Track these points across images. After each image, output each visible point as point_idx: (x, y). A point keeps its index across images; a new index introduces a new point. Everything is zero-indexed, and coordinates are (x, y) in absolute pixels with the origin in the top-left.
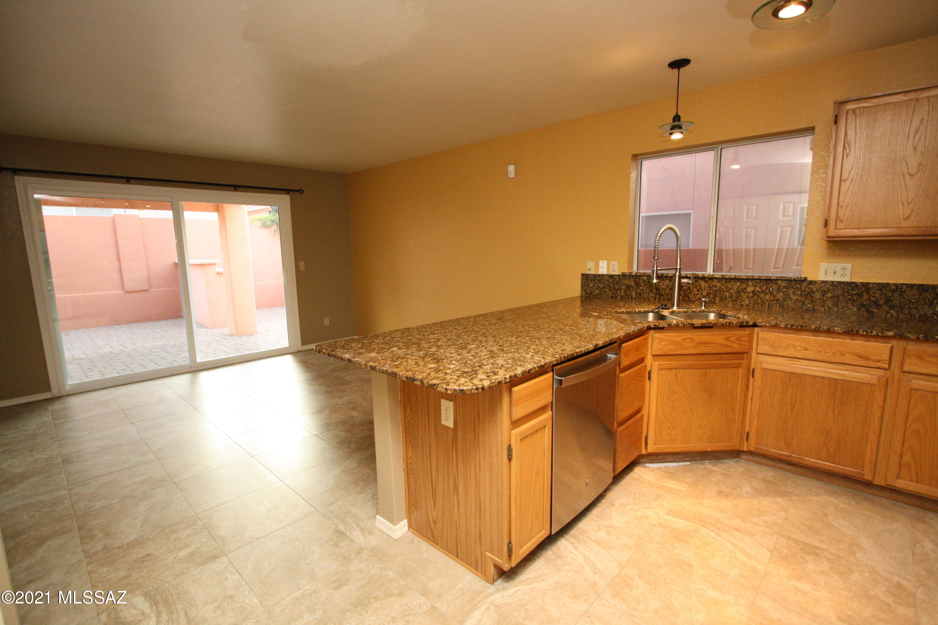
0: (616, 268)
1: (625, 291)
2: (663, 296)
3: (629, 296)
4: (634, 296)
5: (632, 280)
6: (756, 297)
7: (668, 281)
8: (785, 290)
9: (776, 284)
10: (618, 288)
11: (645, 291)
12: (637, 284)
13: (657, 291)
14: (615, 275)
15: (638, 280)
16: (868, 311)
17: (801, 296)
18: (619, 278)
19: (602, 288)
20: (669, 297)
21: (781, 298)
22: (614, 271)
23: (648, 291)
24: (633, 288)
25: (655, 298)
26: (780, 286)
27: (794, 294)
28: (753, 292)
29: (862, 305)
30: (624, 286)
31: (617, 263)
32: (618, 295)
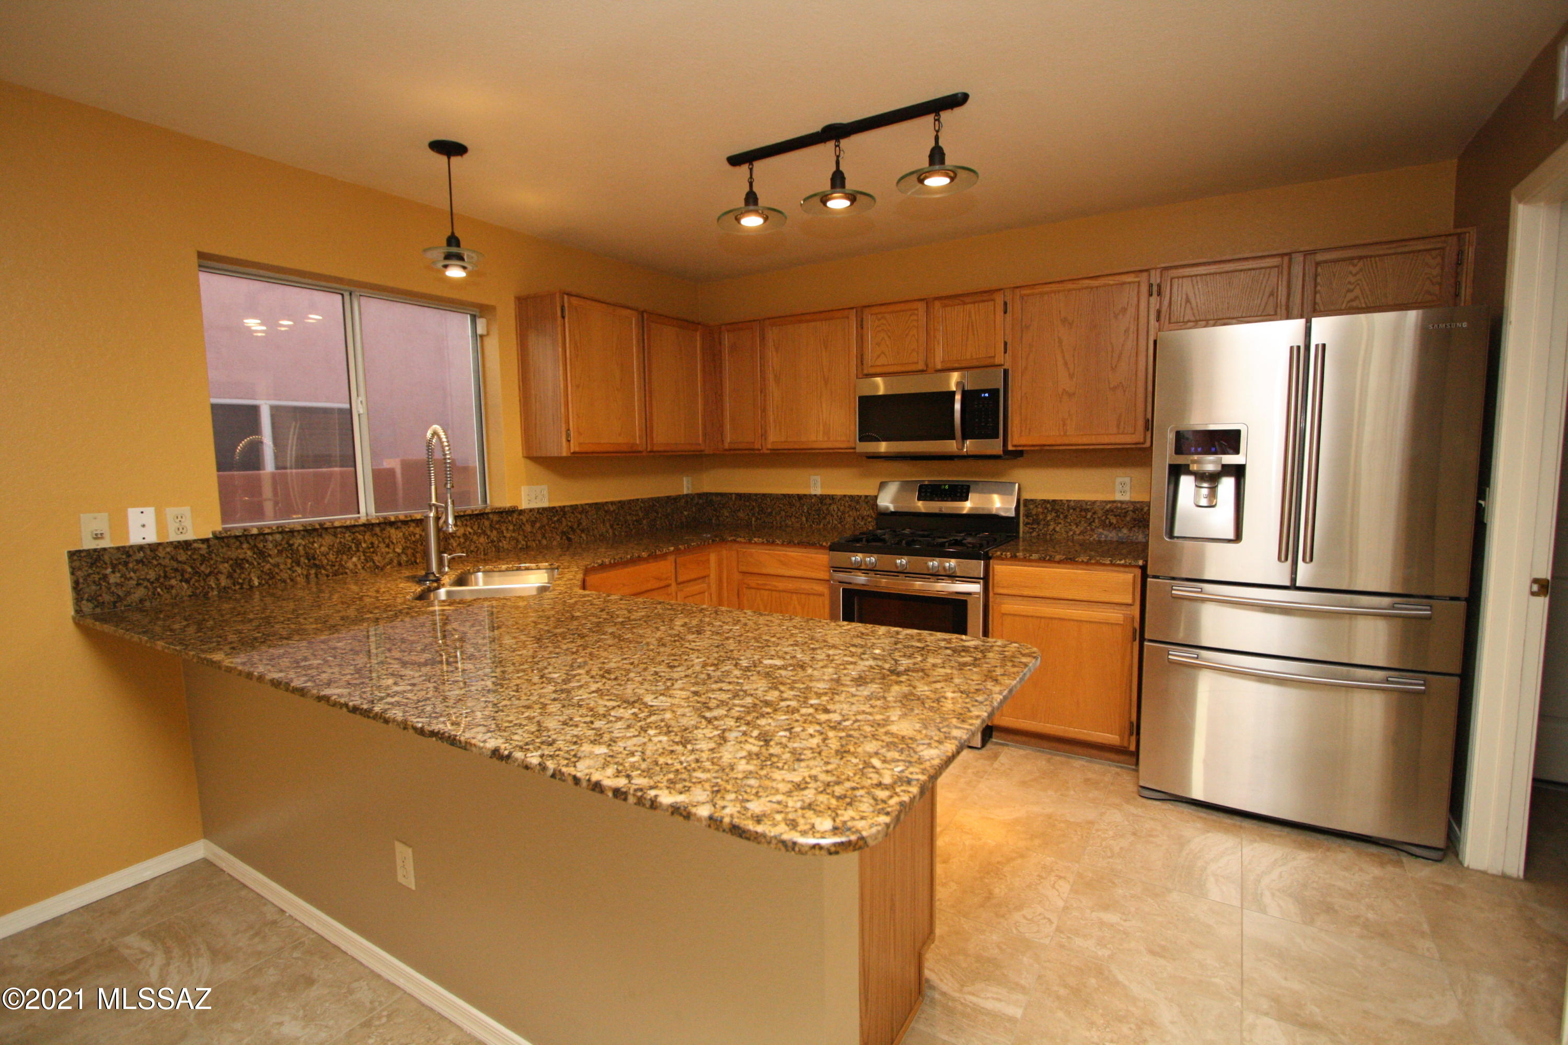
0: (188, 523)
1: (230, 576)
2: (325, 569)
3: (242, 584)
4: (256, 583)
5: (245, 546)
6: (468, 543)
7: (331, 537)
8: (497, 526)
9: (488, 519)
10: (207, 571)
11: (282, 567)
12: (262, 554)
13: (309, 560)
14: (195, 541)
15: (261, 545)
16: (569, 539)
17: (514, 531)
18: (209, 547)
19: (157, 579)
20: (336, 568)
21: (495, 539)
22: (181, 530)
23: (289, 566)
24: (251, 564)
25: (307, 576)
26: (492, 521)
27: (507, 529)
28: (464, 535)
29: (563, 533)
30: (226, 565)
31: (186, 510)
32: (212, 589)
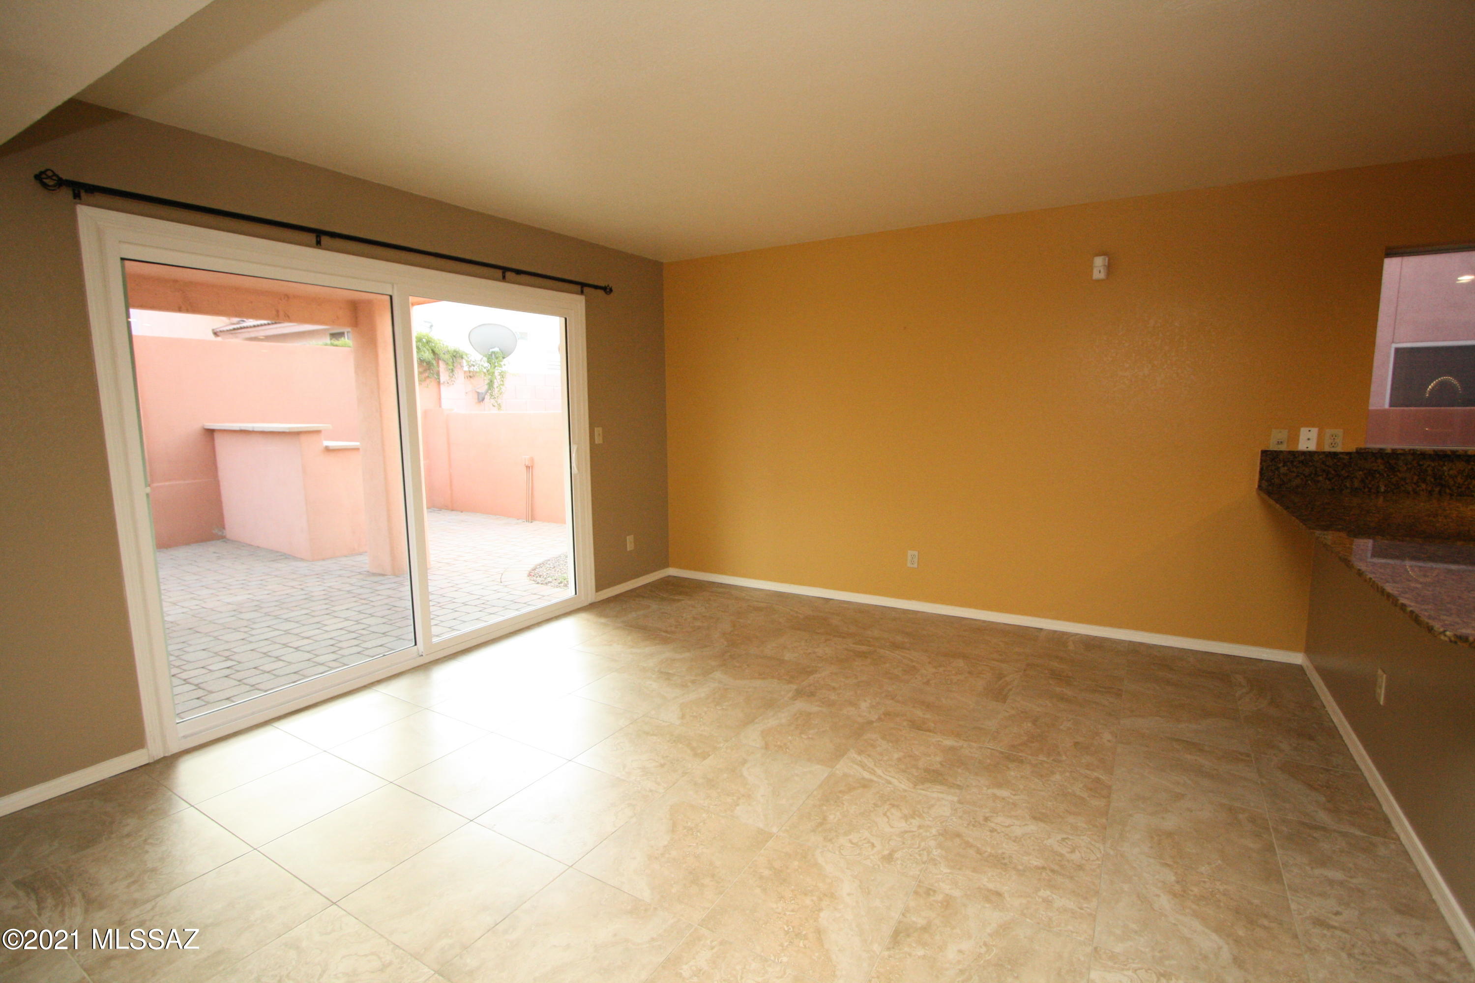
0: (1339, 440)
1: (1362, 481)
2: (1450, 489)
3: (1370, 489)
4: (1382, 490)
5: (1379, 461)
7: (1462, 463)
10: (1346, 475)
11: (1408, 481)
12: (1393, 469)
13: (1436, 479)
14: (1342, 453)
15: (1393, 462)
18: (1351, 458)
19: (1310, 475)
20: (1463, 489)
22: (1333, 445)
23: (1415, 481)
24: (1381, 474)
25: (1431, 492)
30: (1361, 473)
31: (1339, 432)
32: (1347, 488)
